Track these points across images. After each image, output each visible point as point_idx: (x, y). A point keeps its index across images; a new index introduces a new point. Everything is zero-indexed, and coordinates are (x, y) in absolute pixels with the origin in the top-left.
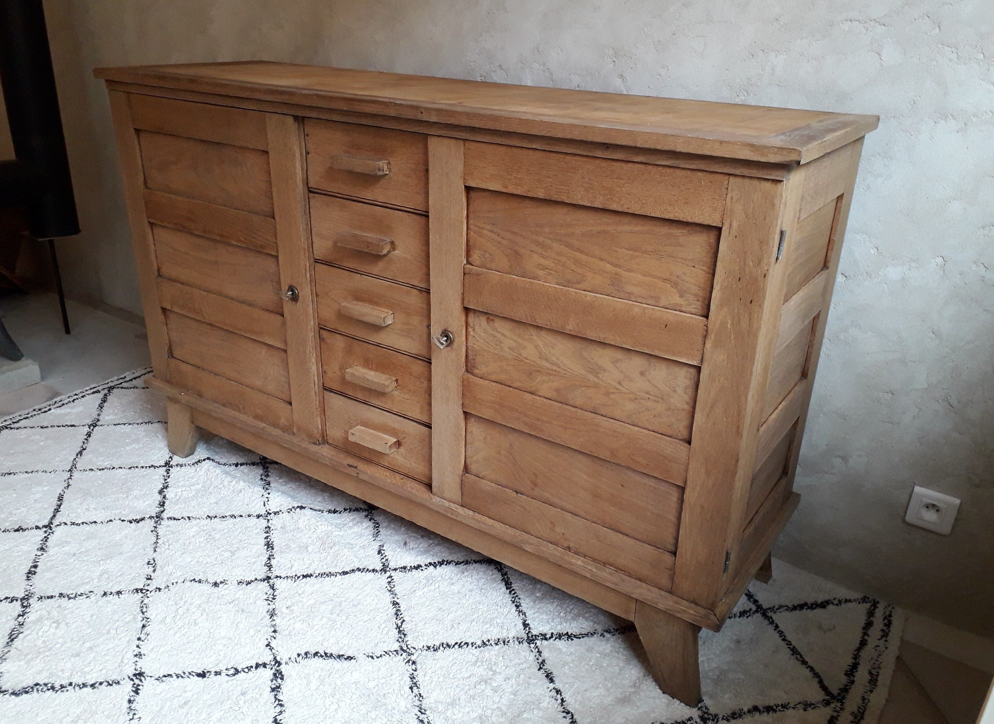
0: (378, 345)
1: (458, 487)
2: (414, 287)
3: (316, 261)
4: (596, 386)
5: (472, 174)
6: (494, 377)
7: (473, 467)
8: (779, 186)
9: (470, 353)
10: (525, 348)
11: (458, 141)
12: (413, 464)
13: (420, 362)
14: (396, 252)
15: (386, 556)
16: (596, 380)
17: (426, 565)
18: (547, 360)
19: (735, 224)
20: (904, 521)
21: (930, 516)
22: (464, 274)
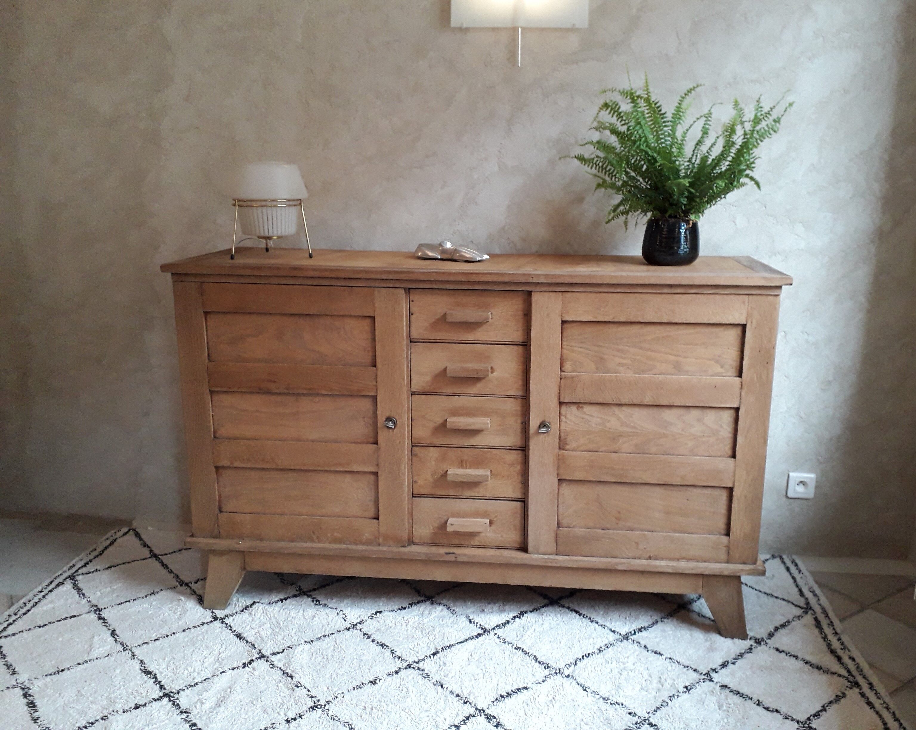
0: (474, 447)
1: (553, 540)
2: (509, 396)
3: (413, 393)
4: (665, 436)
5: (568, 312)
6: (582, 449)
7: (564, 522)
8: (778, 297)
9: (562, 435)
10: (609, 421)
11: (557, 293)
12: (505, 536)
13: (514, 451)
14: (494, 373)
15: (477, 623)
16: (665, 432)
17: (512, 619)
18: (627, 426)
19: (754, 321)
20: (787, 497)
21: (801, 489)
22: (561, 379)
